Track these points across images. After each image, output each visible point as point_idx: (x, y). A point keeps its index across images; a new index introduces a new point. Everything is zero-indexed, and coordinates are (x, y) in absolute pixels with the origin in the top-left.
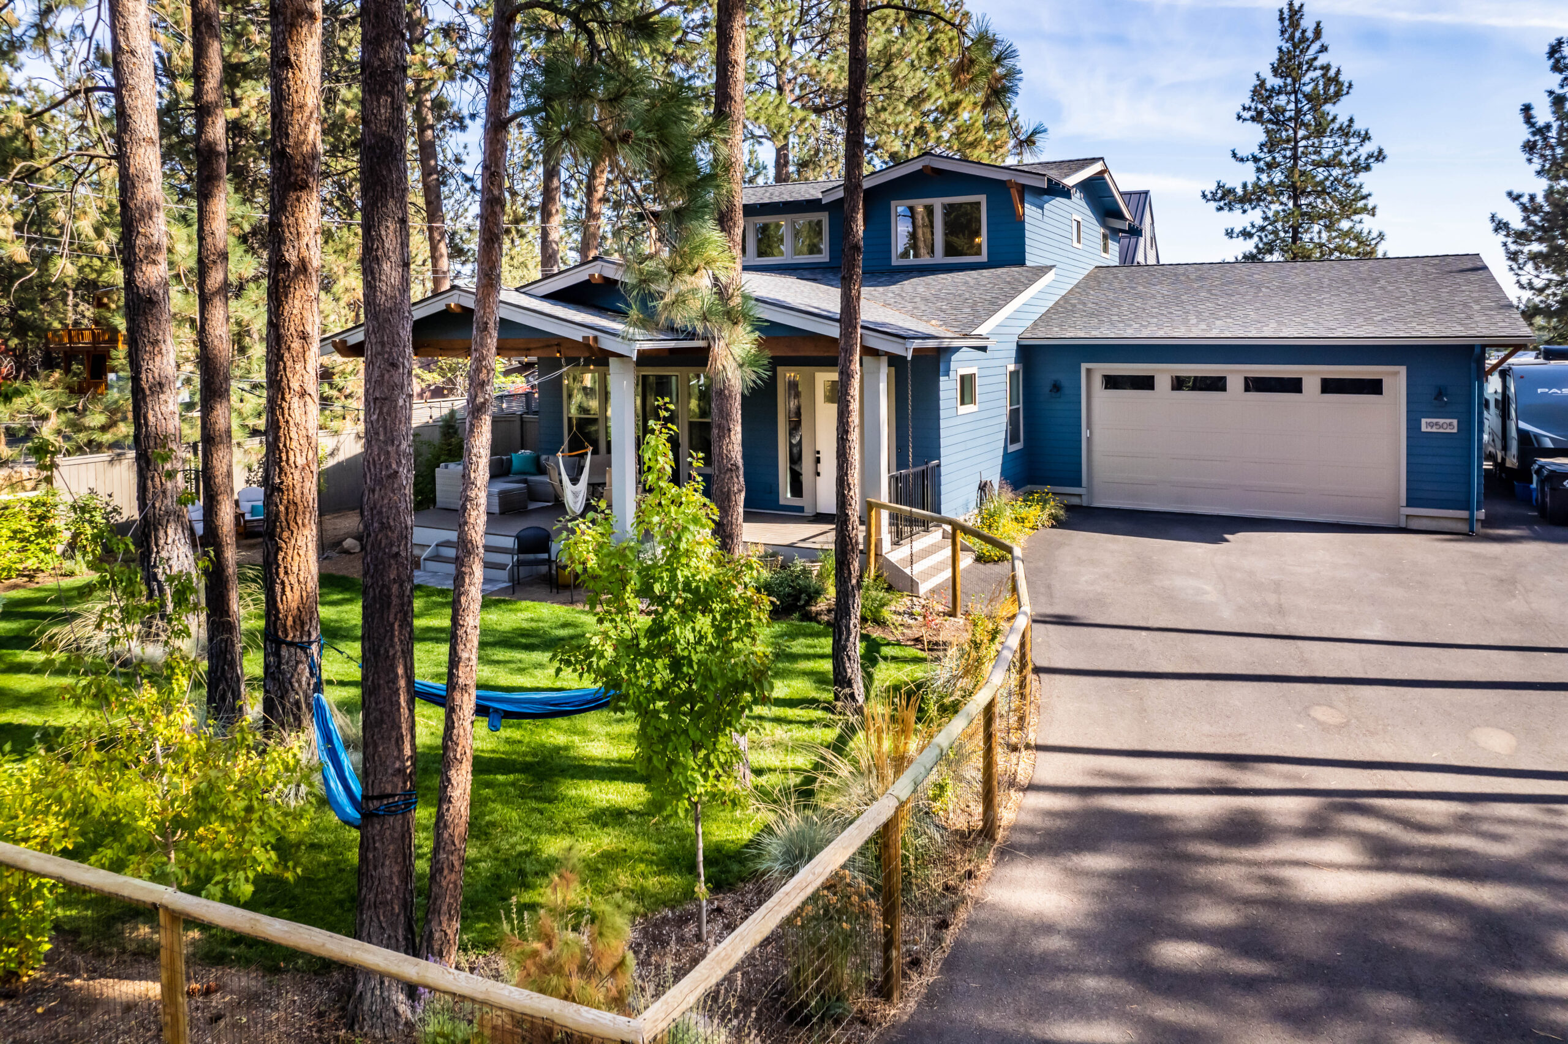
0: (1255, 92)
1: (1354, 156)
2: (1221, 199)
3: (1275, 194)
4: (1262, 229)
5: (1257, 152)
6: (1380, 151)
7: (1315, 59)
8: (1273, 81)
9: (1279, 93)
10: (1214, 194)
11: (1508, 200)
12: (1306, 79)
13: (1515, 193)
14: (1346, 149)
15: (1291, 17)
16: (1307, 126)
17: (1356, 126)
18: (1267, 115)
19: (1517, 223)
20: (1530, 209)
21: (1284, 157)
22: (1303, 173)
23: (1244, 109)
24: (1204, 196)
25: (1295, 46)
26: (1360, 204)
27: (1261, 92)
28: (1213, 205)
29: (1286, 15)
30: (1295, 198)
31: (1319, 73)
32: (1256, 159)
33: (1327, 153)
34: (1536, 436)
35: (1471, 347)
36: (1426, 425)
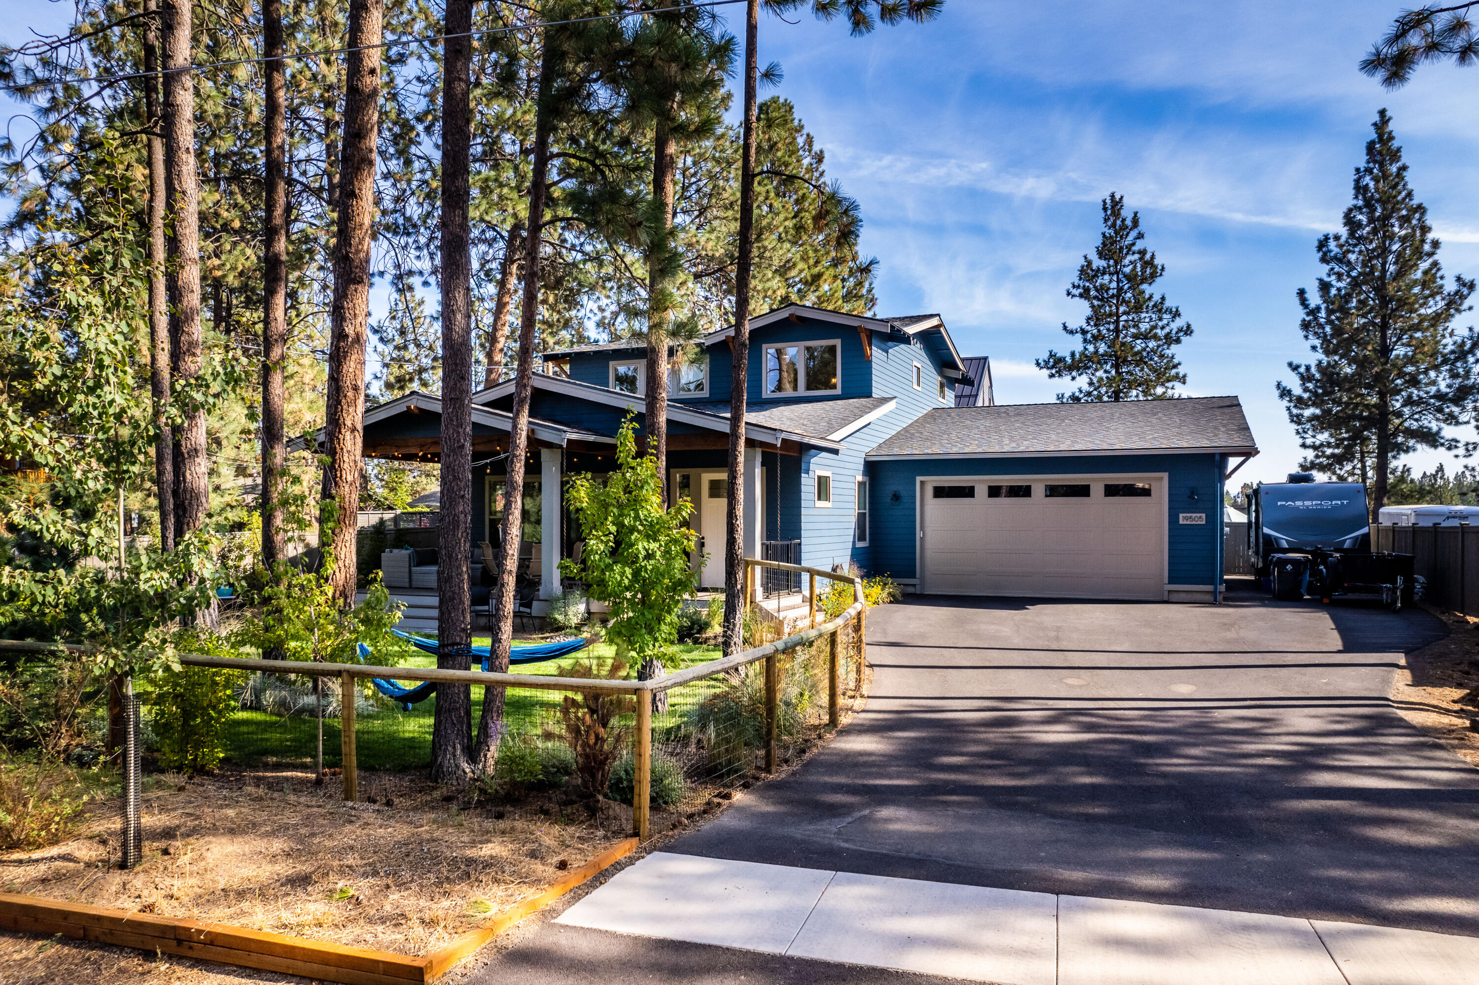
0: (1082, 271)
1: (1167, 330)
2: (1052, 367)
3: (1099, 362)
4: (1089, 394)
5: (1084, 325)
6: (1189, 326)
7: (1134, 244)
8: (1098, 263)
9: (1104, 274)
10: (1046, 362)
11: (1289, 370)
12: (1126, 261)
13: (1295, 363)
14: (1160, 324)
15: (1113, 207)
16: (1127, 303)
17: (1168, 304)
18: (1093, 293)
19: (1297, 390)
20: (1306, 378)
21: (1108, 330)
22: (1123, 344)
23: (1074, 286)
24: (1038, 364)
25: (1116, 233)
26: (1173, 372)
27: (1087, 272)
28: (1046, 372)
29: (1108, 206)
30: (1116, 366)
31: (1137, 256)
32: (1084, 332)
33: (1144, 327)
34: (1276, 539)
35: (1213, 455)
36: (1183, 519)
